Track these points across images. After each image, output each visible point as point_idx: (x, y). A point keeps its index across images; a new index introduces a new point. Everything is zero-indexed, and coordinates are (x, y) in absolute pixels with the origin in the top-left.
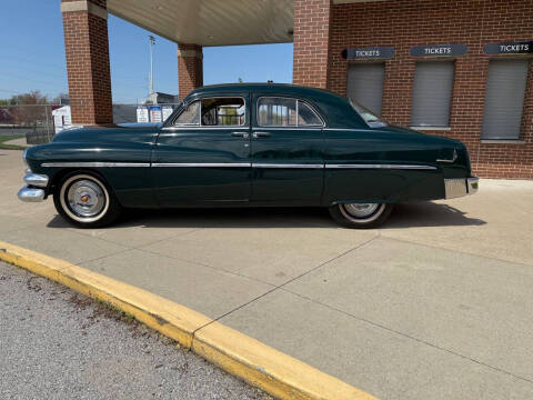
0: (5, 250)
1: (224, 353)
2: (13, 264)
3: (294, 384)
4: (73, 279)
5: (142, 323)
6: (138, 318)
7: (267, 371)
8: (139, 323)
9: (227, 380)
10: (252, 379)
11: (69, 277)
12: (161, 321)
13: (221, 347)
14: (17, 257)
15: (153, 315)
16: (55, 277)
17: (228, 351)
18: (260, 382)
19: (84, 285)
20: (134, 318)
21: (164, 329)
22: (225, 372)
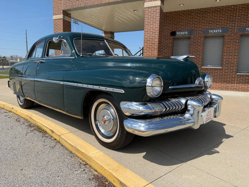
0: (13, 108)
1: (67, 142)
2: (15, 113)
3: (84, 151)
4: (31, 118)
5: (48, 133)
6: (47, 131)
7: (77, 147)
8: (47, 133)
9: (66, 151)
10: (74, 151)
11: (30, 117)
12: (53, 132)
13: (66, 140)
14: (16, 111)
15: (51, 130)
16: (26, 118)
17: (68, 141)
18: (75, 152)
19: (34, 120)
20: (46, 132)
21: (53, 135)
22: (67, 149)
